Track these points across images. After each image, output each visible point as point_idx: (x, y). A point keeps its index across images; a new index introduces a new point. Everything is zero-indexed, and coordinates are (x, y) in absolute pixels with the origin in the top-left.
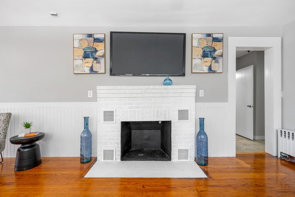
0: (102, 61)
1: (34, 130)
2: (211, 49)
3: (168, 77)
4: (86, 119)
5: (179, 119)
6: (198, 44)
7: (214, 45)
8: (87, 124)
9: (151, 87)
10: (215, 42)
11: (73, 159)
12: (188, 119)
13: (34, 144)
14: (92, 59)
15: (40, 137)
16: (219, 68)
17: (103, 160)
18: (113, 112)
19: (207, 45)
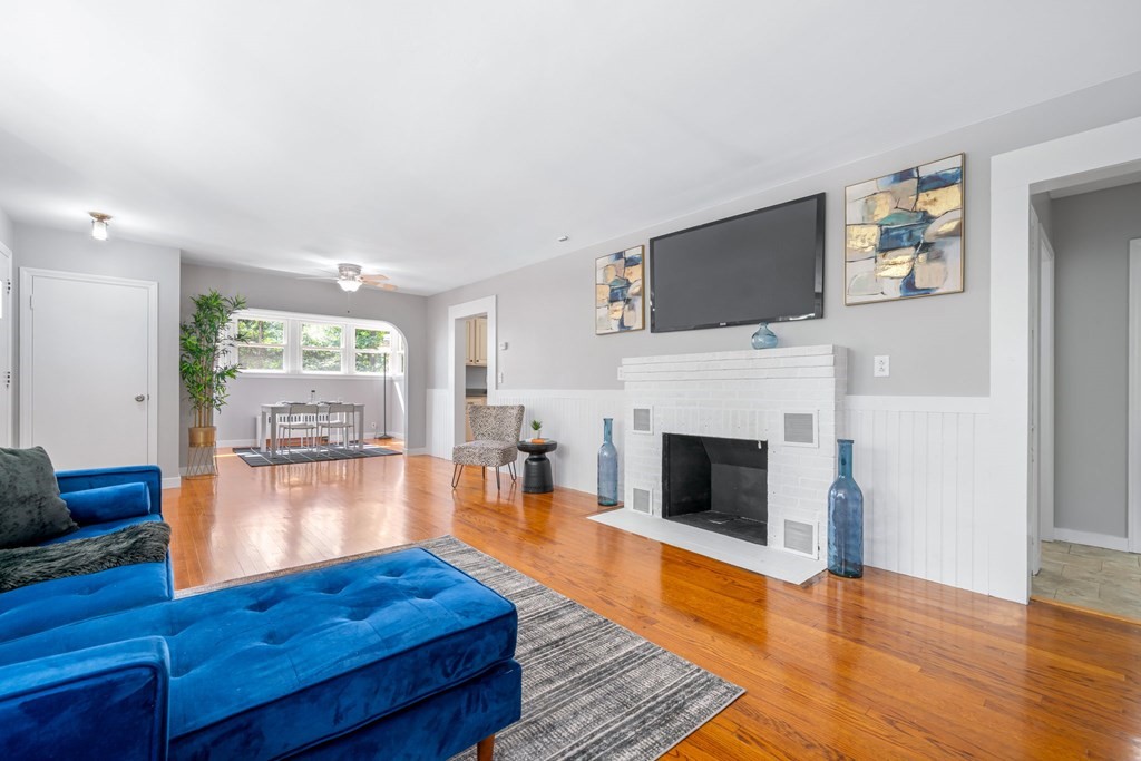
0: (638, 303)
1: (545, 436)
2: (910, 218)
3: (763, 327)
4: (607, 422)
5: (787, 438)
6: (865, 214)
7: (926, 203)
8: (610, 433)
9: (718, 355)
10: (930, 192)
11: (588, 496)
12: (811, 441)
13: (542, 456)
14: (622, 303)
15: (551, 447)
16: (945, 279)
17: (631, 509)
18: (648, 411)
19: (896, 211)
